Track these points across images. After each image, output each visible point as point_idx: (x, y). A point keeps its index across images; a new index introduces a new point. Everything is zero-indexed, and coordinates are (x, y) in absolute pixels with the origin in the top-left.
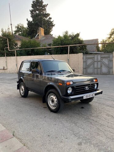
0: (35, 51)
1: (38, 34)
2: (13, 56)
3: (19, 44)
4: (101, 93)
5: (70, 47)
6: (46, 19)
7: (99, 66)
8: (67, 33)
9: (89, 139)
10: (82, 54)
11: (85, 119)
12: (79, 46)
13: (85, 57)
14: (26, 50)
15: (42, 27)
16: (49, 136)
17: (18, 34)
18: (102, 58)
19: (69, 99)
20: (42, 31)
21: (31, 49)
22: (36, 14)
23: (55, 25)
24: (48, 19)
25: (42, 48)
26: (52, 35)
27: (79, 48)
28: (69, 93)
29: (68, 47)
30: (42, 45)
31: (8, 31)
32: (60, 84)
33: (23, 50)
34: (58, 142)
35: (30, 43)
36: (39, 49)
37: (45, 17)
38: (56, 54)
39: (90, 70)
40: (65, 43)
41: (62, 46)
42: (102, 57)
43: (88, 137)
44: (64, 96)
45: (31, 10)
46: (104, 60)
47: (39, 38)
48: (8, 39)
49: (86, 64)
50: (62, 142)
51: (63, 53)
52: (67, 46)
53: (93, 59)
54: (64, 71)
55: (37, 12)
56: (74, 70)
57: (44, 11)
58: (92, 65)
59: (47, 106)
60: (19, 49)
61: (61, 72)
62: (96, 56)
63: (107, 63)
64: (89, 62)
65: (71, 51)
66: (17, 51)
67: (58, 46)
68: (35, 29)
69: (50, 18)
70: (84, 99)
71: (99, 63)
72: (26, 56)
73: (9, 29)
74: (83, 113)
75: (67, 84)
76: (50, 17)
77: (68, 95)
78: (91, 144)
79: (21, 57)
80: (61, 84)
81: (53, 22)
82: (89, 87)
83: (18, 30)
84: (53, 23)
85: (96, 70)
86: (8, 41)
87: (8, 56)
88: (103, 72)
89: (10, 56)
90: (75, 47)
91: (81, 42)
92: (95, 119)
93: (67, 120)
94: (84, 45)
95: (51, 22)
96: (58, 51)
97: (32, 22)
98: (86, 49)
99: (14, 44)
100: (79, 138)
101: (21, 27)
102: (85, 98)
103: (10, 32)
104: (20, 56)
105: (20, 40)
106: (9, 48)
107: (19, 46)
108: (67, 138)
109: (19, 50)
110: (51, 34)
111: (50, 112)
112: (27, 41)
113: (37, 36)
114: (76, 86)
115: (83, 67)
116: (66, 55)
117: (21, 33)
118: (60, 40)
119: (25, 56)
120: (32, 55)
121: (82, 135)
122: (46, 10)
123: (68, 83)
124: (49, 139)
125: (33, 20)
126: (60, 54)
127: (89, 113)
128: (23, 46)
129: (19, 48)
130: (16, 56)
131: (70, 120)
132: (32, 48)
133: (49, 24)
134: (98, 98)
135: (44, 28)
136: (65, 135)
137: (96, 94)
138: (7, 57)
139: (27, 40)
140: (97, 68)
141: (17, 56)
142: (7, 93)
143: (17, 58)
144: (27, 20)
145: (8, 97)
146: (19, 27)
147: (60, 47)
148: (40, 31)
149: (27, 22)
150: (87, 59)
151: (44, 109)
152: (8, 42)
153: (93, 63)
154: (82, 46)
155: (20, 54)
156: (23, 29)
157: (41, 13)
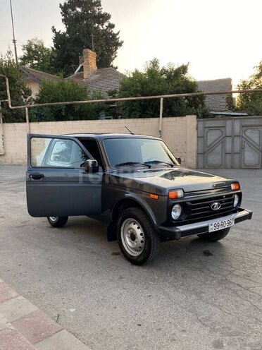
0: (77, 109)
1: (82, 67)
2: (20, 122)
3: (35, 91)
4: (249, 216)
5: (165, 99)
6: (100, 27)
7: (237, 149)
8: (155, 63)
9: (237, 333)
10: (194, 117)
11: (220, 283)
12: (187, 97)
13: (201, 125)
14: (52, 107)
15: (91, 49)
16: (140, 325)
17: (29, 64)
18: (244, 128)
19: (176, 232)
20: (90, 59)
21: (66, 105)
22: (74, 14)
23: (122, 42)
24: (105, 28)
26: (117, 68)
27: (186, 101)
28: (173, 217)
29: (159, 99)
30: (92, 93)
31: (7, 59)
32: (152, 196)
33: (46, 106)
34: (165, 341)
35: (63, 89)
36: (86, 103)
37: (99, 23)
38: (130, 117)
39: (214, 159)
40: (153, 89)
41: (145, 97)
42: (243, 126)
43: (234, 328)
44: (162, 225)
45: (63, 5)
46: (249, 133)
47: (85, 76)
48: (7, 79)
49: (205, 142)
50: (173, 340)
51: (147, 114)
52: (157, 97)
53: (223, 129)
54: (156, 162)
55: (79, 10)
56: (179, 160)
57: (95, 8)
58: (220, 146)
59: (119, 251)
60: (36, 105)
61: (151, 166)
62: (229, 123)
63: (257, 140)
64: (213, 136)
65: (168, 110)
66: (29, 109)
67: (134, 98)
68: (73, 53)
69: (112, 26)
70: (210, 231)
71: (237, 141)
72: (54, 123)
73: (9, 53)
74: (212, 269)
75: (170, 196)
76: (109, 24)
77: (171, 223)
78: (245, 345)
79: (41, 123)
80: (156, 197)
81: (118, 34)
82: (221, 202)
83: (29, 55)
84: (117, 37)
85: (229, 157)
86: (7, 83)
87: (7, 122)
88: (246, 162)
89: (14, 122)
90: (177, 98)
91: (190, 87)
92: (244, 283)
93: (175, 286)
94: (198, 96)
95: (114, 36)
96: (134, 110)
97: (64, 34)
98: (203, 104)
99: (23, 92)
100: (213, 330)
101: (36, 46)
102: (212, 229)
103: (13, 60)
104: (39, 121)
105: (36, 81)
106: (10, 102)
107: (34, 96)
108: (184, 331)
109: (34, 107)
110: (112, 66)
111: (131, 266)
112: (55, 83)
113: (79, 71)
114: (190, 202)
115: (197, 151)
116: (155, 120)
117: (37, 62)
118: (140, 81)
119: (50, 123)
120: (69, 120)
121: (219, 324)
122: (100, 6)
123: (172, 195)
124: (142, 334)
125: (68, 31)
126: (140, 117)
127: (225, 268)
128: (46, 97)
129: (34, 100)
130: (28, 121)
131: (183, 285)
132: (68, 103)
133: (107, 40)
134: (242, 229)
135: (96, 51)
136: (179, 323)
137: (237, 220)
138: (6, 125)
139: (54, 80)
140: (233, 153)
141: (30, 121)
142: (15, 217)
143: (31, 127)
144: (54, 30)
145: (18, 227)
146: (33, 47)
147: (140, 100)
148: (87, 57)
149: (53, 35)
150: (207, 130)
151: (114, 257)
152: (8, 87)
153: (222, 141)
154: (194, 97)
155: (39, 117)
156: (42, 52)
157: (88, 13)
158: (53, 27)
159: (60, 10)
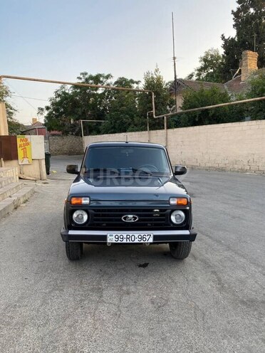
0: (211, 114)
1: (240, 70)
2: (161, 129)
17: (205, 74)
20: (250, 60)
25: (236, 104)
31: (155, 76)
45: (235, 10)
47: (243, 79)
48: (153, 93)
66: (167, 117)
70: (109, 242)
75: (73, 202)
83: (205, 65)
86: (153, 97)
87: (152, 130)
89: (157, 129)
97: (234, 39)
101: (212, 56)
102: (111, 240)
106: (154, 113)
113: (237, 75)
117: (212, 70)
125: (238, 34)
130: (165, 128)
143: (168, 133)
146: (209, 57)
148: (246, 59)
149: (223, 42)
152: (153, 100)
157: (261, 11)
158: (222, 35)
159: (233, 16)
